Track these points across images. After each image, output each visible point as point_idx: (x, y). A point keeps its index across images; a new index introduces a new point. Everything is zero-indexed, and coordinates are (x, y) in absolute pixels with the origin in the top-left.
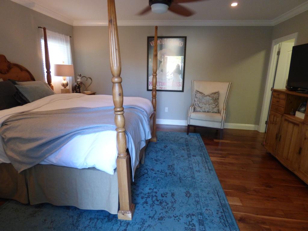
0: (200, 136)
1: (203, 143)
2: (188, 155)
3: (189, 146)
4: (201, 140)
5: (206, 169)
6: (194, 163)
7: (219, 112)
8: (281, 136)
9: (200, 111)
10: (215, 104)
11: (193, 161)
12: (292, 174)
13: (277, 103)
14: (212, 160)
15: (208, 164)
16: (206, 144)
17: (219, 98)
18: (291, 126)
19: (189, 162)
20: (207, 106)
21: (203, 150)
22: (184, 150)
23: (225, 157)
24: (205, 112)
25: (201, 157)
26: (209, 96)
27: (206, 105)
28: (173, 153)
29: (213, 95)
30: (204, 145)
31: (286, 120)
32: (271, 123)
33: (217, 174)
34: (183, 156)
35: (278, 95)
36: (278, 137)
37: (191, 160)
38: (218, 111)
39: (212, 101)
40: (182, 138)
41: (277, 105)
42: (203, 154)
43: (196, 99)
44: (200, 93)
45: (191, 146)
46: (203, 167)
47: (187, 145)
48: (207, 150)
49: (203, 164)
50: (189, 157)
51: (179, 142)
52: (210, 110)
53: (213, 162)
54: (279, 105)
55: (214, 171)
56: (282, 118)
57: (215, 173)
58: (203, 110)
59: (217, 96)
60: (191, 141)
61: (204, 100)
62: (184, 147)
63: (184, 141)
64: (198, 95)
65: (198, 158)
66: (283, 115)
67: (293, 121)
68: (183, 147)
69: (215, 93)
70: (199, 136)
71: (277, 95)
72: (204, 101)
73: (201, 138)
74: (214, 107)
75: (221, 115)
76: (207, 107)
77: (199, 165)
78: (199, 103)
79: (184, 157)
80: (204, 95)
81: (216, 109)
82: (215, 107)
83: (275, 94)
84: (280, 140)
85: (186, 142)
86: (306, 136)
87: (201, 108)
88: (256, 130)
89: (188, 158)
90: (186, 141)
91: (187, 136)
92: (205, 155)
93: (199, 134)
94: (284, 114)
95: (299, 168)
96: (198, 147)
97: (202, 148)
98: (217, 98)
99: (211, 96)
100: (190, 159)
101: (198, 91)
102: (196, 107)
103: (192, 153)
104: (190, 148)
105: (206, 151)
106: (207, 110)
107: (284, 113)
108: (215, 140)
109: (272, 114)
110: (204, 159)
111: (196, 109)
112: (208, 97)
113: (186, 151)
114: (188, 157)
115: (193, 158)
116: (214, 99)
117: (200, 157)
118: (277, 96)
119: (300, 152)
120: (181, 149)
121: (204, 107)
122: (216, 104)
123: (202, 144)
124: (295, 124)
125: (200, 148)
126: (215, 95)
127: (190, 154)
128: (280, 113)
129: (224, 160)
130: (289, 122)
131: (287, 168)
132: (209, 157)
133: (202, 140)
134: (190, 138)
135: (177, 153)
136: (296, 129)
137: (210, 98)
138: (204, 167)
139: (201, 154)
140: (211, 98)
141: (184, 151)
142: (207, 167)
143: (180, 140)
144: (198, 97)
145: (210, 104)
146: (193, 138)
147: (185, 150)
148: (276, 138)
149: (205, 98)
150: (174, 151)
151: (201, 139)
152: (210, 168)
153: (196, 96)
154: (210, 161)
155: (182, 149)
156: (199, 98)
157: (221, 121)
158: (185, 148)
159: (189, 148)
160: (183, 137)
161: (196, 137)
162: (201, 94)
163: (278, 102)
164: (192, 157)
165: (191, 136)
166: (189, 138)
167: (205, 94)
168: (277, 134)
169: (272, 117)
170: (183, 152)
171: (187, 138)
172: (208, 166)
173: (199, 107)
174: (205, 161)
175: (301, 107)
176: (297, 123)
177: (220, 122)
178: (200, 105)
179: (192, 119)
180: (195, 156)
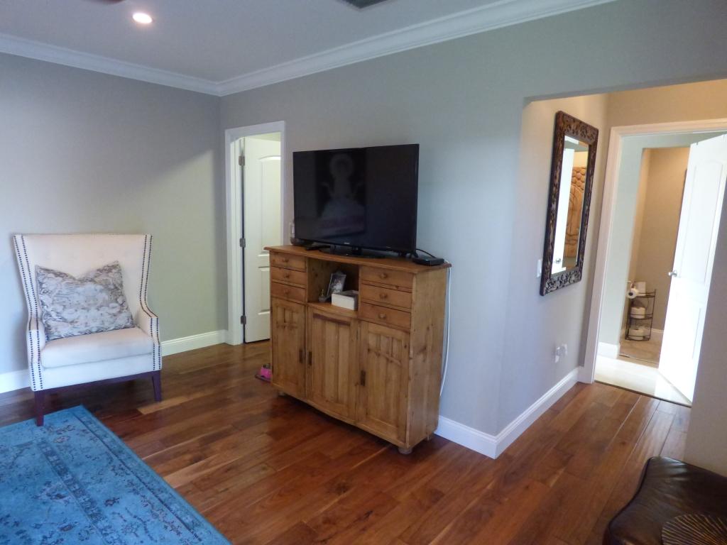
0: (90, 415)
1: (111, 437)
2: (86, 509)
3: (71, 467)
4: (98, 426)
5: (179, 533)
6: (125, 532)
7: (134, 323)
8: (310, 354)
9: (71, 336)
10: (117, 302)
11: (118, 523)
12: (353, 429)
13: (286, 279)
14: (175, 487)
15: (173, 508)
16: (123, 436)
17: (122, 282)
18: (331, 328)
19: (108, 538)
20: (93, 312)
21: (129, 465)
22: (61, 497)
23: (205, 457)
24: (91, 333)
25: (138, 493)
26: (92, 280)
27: (88, 310)
28: (18, 533)
29: (103, 277)
30: (119, 442)
31: (316, 316)
32: (278, 327)
33: (218, 529)
34: (70, 527)
35: (287, 261)
36: (305, 358)
37: (110, 527)
38: (130, 320)
39: (105, 296)
40: (23, 447)
41: (287, 283)
42: (135, 478)
43: (45, 298)
44: (58, 274)
45: (77, 465)
46: (166, 527)
47: (61, 471)
48: (141, 455)
49: (157, 516)
50: (96, 516)
51: (21, 472)
52: (107, 325)
53: (184, 492)
54: (291, 284)
55: (206, 524)
56: (305, 312)
57: (210, 528)
58: (83, 329)
59: (117, 276)
60: (67, 446)
61: (76, 295)
62: (53, 486)
63: (38, 456)
64: (51, 283)
65: (130, 504)
66: (306, 306)
67: (334, 317)
68: (48, 483)
69: (109, 269)
70: (88, 416)
71: (283, 261)
72: (76, 298)
73: (94, 419)
74: (115, 311)
75: (144, 332)
76: (93, 318)
77: (146, 529)
78: (60, 309)
79: (75, 531)
80: (74, 279)
81: (124, 316)
82: (120, 312)
83: (278, 260)
84: (310, 363)
85: (51, 459)
86: (368, 344)
87: (72, 322)
88: (223, 342)
89: (95, 522)
90: (47, 455)
91: (39, 432)
92: (147, 480)
93: (80, 408)
94: (310, 304)
95: (367, 414)
96: (105, 456)
97: (122, 457)
98: (119, 282)
99: (97, 279)
100: (106, 524)
101: (48, 271)
102: (51, 323)
103: (98, 491)
104: (80, 477)
105: (139, 460)
106: (94, 326)
107: (309, 302)
108: (145, 411)
109: (277, 307)
110: (149, 494)
111: (53, 330)
112: (90, 286)
113: (70, 498)
114: (91, 516)
115: (114, 513)
116: (112, 287)
117: (132, 496)
118: (285, 264)
119: (363, 381)
120: (45, 498)
121: (82, 320)
122: (120, 301)
123: (113, 441)
124: (339, 323)
125: (115, 458)
126: (110, 274)
127: (92, 502)
128: (299, 302)
129: (206, 466)
130: (325, 319)
131: (341, 419)
132: (158, 478)
133: (105, 429)
134: (56, 436)
135: (37, 526)
136: (344, 333)
137: (99, 287)
138: (169, 528)
139: (131, 483)
140: (102, 287)
141: (61, 501)
142: (177, 523)
143: (21, 460)
144: (51, 288)
145: (101, 306)
146: (68, 433)
147: (63, 493)
148: (301, 360)
149: (80, 289)
150: (17, 524)
151: (99, 423)
152: (188, 520)
153: (44, 286)
154: (174, 493)
155: (49, 495)
156: (57, 291)
157: (150, 349)
158: (60, 483)
159: (75, 481)
160: (26, 440)
161: (78, 425)
162: (60, 279)
163: (288, 277)
164: (108, 511)
165: (59, 426)
166: (52, 438)
167: (74, 276)
168: (301, 351)
169: (279, 311)
170: (59, 505)
171: (43, 442)
172: (177, 517)
173: (65, 321)
174: (157, 503)
175: (333, 281)
176: (346, 320)
177: (150, 354)
178: (65, 315)
179: (47, 371)
180: (115, 501)
